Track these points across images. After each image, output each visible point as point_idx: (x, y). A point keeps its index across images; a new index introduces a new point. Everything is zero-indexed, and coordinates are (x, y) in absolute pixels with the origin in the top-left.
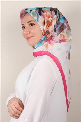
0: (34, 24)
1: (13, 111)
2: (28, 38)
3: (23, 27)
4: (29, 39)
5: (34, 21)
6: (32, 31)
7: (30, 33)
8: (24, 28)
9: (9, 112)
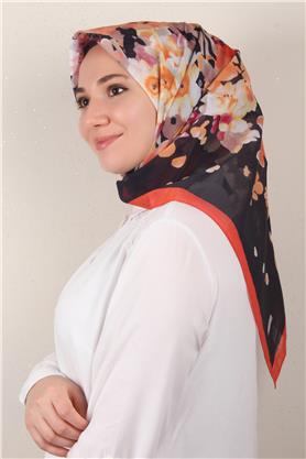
0: (125, 89)
1: (49, 425)
2: (100, 143)
3: (79, 101)
4: (103, 146)
5: (126, 77)
6: (118, 115)
7: (109, 121)
8: (84, 102)
9: (28, 427)
